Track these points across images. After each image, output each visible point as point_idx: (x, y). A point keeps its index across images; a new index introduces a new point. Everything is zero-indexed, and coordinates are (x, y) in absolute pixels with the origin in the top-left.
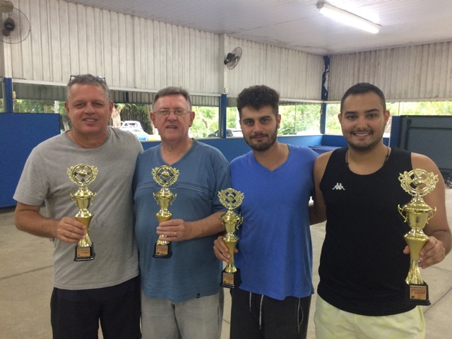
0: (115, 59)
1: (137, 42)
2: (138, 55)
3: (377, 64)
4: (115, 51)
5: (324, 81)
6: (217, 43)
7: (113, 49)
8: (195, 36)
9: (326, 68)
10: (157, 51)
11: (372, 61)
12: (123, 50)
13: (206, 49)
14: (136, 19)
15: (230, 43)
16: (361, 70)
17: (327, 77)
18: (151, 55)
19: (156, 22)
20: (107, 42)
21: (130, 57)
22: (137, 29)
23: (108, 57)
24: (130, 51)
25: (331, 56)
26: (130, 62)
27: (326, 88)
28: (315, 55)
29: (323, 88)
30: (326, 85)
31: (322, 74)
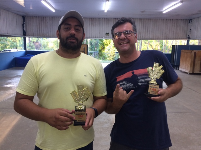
3: (46, 22)
9: (24, 21)
11: (44, 21)
16: (40, 24)
17: (25, 25)
25: (26, 16)
28: (19, 15)
30: (25, 29)
31: (22, 24)
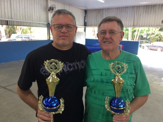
3: (103, 14)
5: (85, 20)
6: (45, 2)
7: (1, 2)
9: (86, 14)
10: (21, 4)
11: (101, 13)
12: (6, 3)
16: (97, 16)
17: (86, 18)
21: (9, 6)
24: (9, 4)
25: (87, 10)
26: (9, 8)
27: (86, 22)
28: (82, 10)
29: (85, 22)
30: (86, 21)
31: (84, 16)
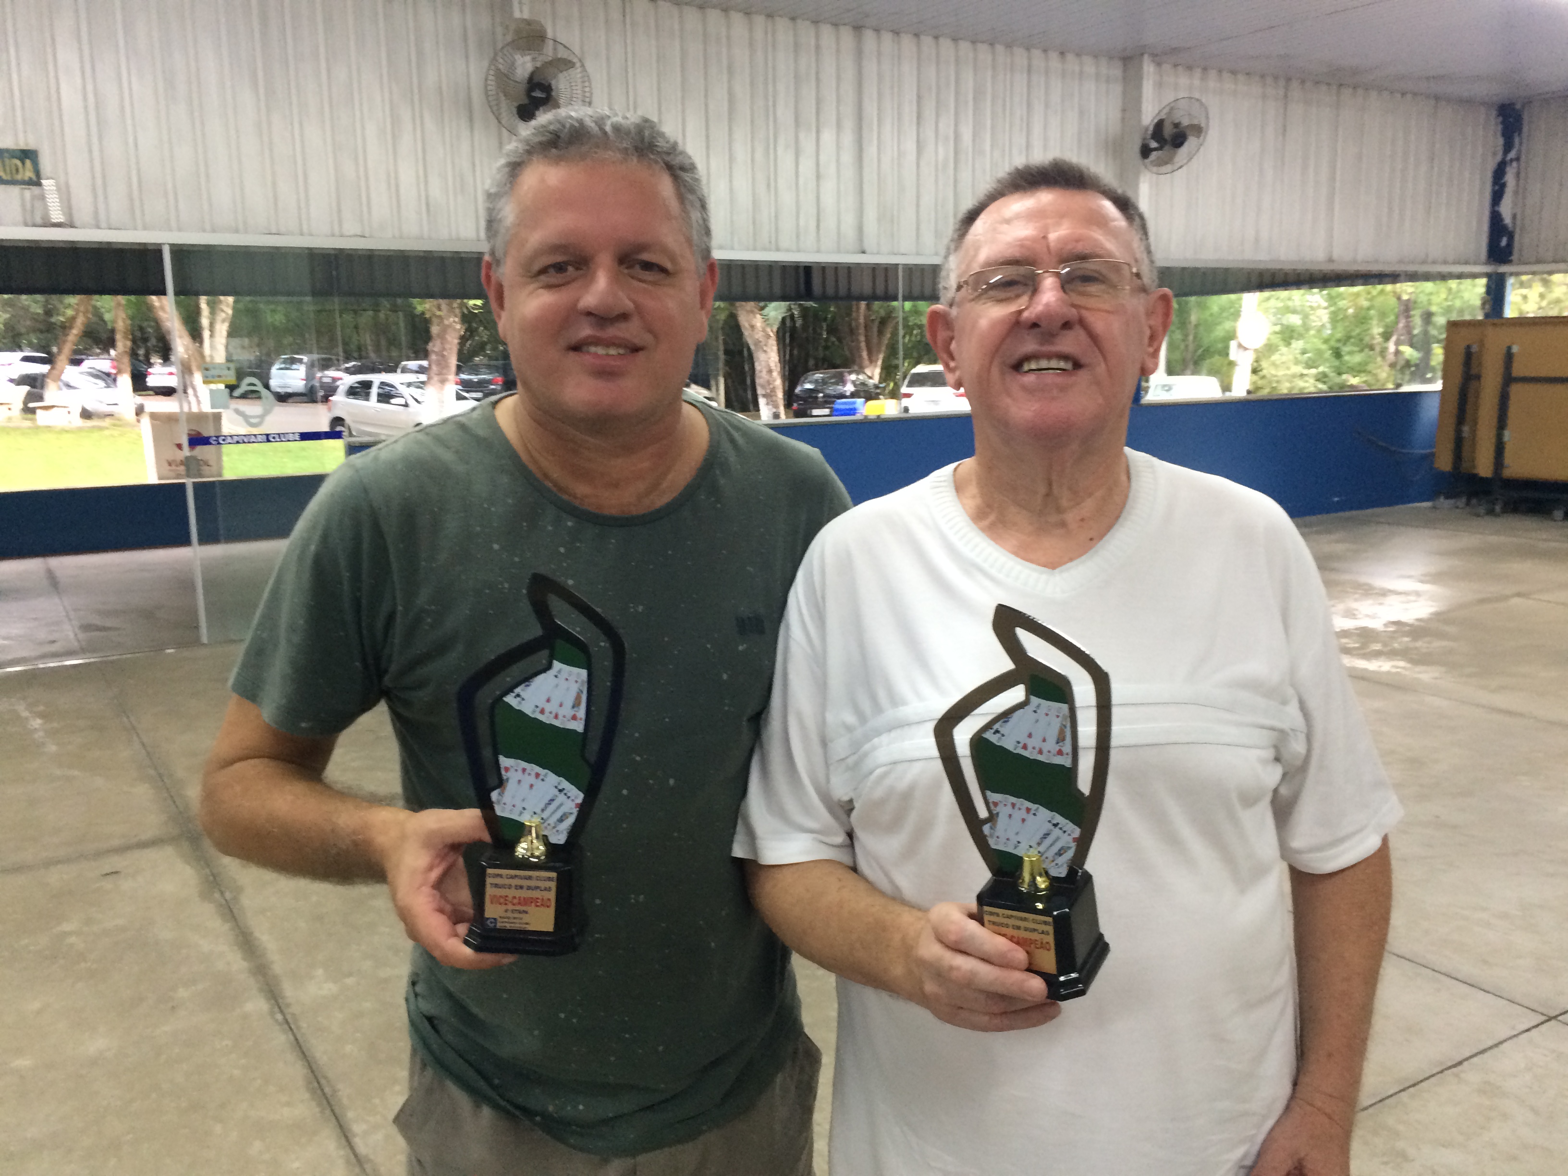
0: (807, 166)
1: (870, 109)
2: (871, 151)
4: (808, 144)
6: (1117, 89)
7: (802, 136)
8: (1047, 72)
9: (1508, 147)
10: (929, 133)
12: (828, 136)
13: (1081, 113)
14: (869, 36)
15: (1159, 85)
17: (1510, 178)
18: (910, 146)
19: (927, 41)
20: (785, 114)
21: (848, 157)
22: (870, 67)
23: (786, 159)
24: (848, 138)
25: (1527, 103)
26: (849, 173)
27: (1507, 220)
28: (1466, 103)
29: (1496, 220)
30: (1506, 209)
